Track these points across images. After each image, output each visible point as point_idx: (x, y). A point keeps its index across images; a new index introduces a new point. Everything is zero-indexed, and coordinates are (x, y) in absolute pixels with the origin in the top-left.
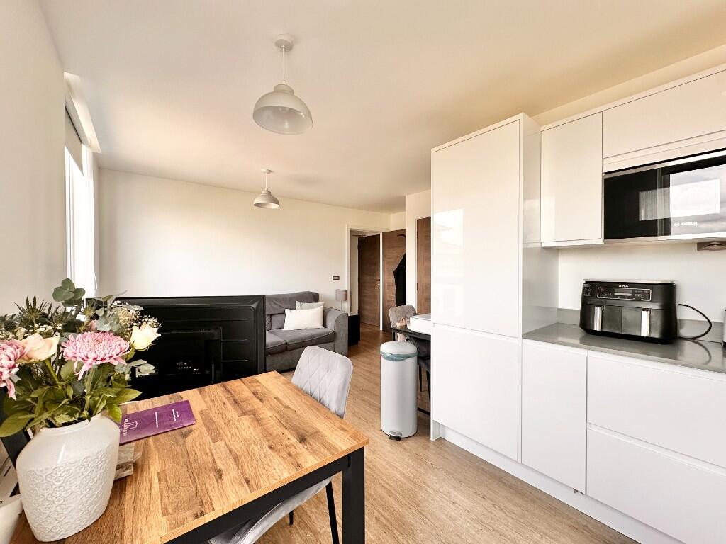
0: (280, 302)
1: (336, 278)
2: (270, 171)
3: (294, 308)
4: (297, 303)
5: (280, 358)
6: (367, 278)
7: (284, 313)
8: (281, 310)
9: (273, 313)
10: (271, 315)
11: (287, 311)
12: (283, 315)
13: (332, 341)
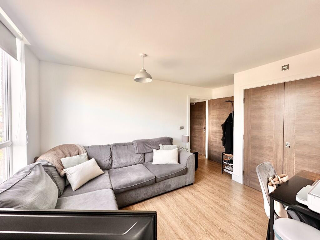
0: (150, 144)
1: (182, 128)
2: (146, 55)
3: (158, 148)
4: (160, 145)
5: (151, 188)
6: (196, 127)
7: (152, 152)
8: (151, 150)
9: (146, 152)
10: (144, 154)
11: (154, 150)
12: (152, 153)
13: (185, 174)
